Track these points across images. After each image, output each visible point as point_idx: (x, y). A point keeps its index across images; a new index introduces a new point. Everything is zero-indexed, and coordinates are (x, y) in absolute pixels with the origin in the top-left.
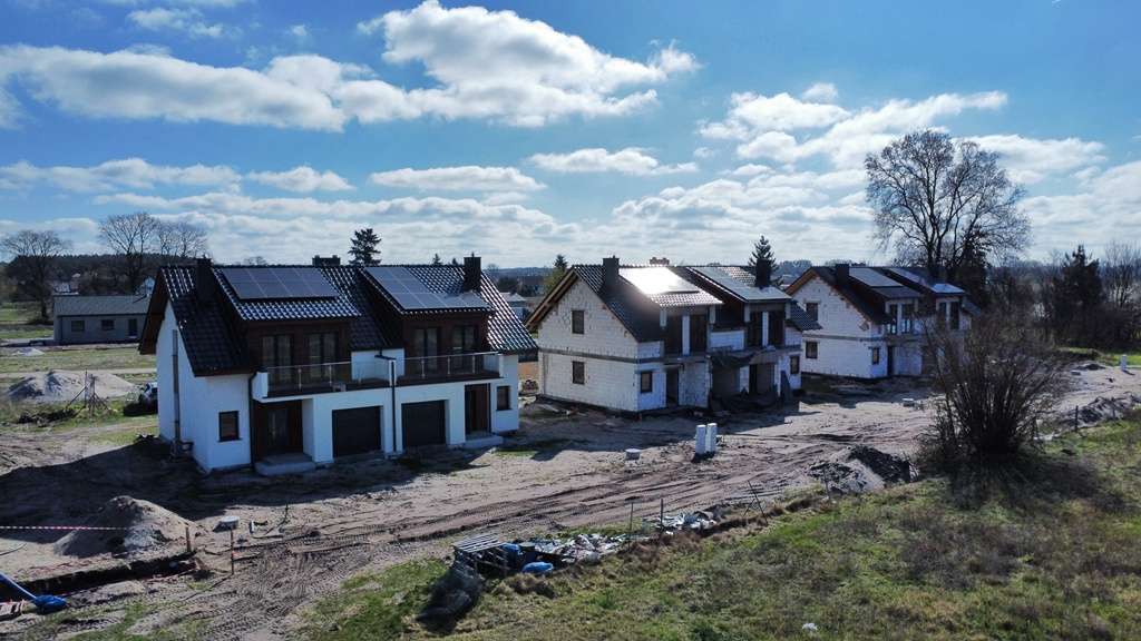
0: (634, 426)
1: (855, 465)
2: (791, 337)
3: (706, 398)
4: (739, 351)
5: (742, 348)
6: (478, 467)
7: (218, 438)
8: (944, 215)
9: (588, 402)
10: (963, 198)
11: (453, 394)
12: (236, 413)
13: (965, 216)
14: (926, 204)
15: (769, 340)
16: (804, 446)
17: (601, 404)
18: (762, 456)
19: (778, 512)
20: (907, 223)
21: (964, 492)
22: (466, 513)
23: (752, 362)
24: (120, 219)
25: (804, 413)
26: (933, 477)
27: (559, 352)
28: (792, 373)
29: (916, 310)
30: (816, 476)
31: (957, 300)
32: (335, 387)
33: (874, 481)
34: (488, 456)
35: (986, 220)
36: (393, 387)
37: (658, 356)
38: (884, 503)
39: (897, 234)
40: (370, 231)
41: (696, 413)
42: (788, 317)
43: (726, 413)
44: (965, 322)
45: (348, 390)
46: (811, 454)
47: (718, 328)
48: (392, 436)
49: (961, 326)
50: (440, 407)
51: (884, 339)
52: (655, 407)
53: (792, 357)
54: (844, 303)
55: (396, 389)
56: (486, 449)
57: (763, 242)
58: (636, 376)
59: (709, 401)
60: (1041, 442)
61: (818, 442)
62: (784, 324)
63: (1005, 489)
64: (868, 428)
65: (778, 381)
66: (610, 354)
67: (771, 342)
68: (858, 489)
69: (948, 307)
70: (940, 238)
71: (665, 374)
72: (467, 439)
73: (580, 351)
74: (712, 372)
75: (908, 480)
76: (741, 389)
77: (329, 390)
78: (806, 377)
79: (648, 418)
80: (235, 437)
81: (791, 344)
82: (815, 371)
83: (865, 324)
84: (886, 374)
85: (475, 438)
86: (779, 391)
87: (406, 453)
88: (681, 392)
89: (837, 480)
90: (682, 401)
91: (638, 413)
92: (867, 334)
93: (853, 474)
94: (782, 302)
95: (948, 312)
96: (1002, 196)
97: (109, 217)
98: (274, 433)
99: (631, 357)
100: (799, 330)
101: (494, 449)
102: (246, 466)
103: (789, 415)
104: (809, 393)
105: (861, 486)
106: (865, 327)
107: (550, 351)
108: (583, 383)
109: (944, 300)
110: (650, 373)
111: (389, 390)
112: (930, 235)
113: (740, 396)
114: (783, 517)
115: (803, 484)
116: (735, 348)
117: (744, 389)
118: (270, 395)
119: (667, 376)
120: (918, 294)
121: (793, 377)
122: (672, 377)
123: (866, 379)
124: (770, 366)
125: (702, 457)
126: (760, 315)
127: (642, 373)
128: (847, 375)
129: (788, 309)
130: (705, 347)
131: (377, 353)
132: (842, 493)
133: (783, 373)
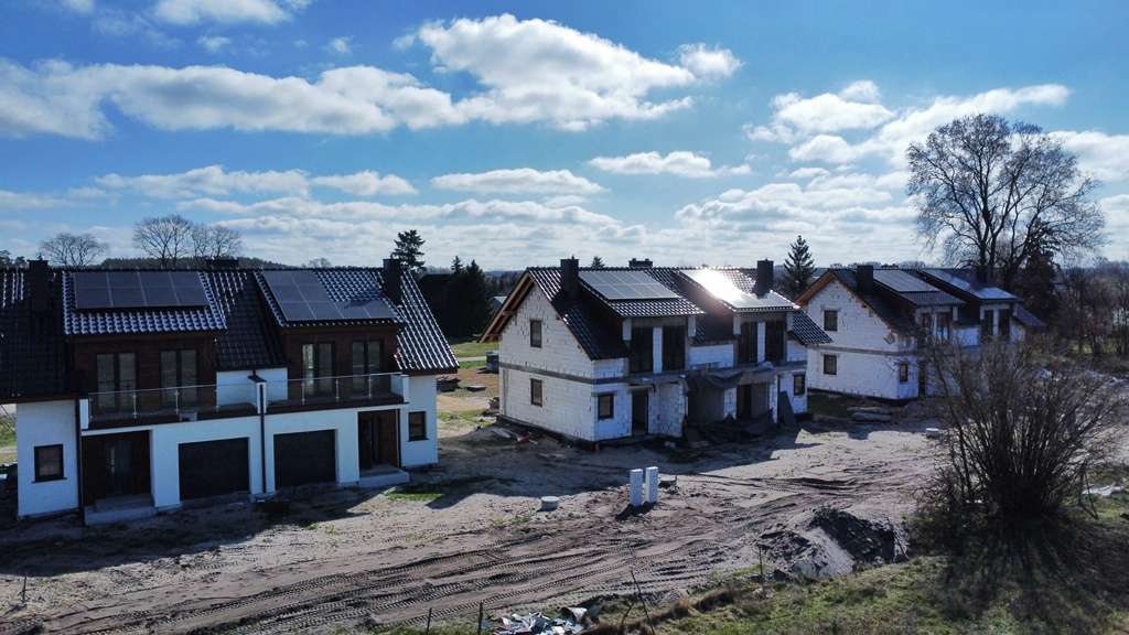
0: (587, 459)
1: (816, 536)
2: (793, 351)
3: (680, 427)
4: (725, 369)
5: (730, 365)
6: (358, 515)
7: (33, 478)
8: (1000, 210)
9: (546, 426)
10: (1022, 192)
11: (344, 423)
12: (60, 447)
13: (1027, 211)
14: (980, 199)
15: (766, 356)
16: (774, 495)
17: (558, 430)
18: (711, 510)
19: (681, 612)
20: (957, 219)
21: (963, 585)
22: (276, 591)
23: (742, 381)
24: (156, 221)
25: (801, 446)
26: (926, 554)
27: (518, 368)
28: (795, 394)
29: (955, 319)
30: (765, 548)
31: (1007, 307)
32: (181, 416)
33: (838, 559)
34: (381, 498)
35: (1052, 216)
36: (262, 415)
37: (621, 375)
38: (840, 601)
39: (946, 232)
40: (414, 232)
41: (667, 444)
42: (790, 328)
43: (705, 443)
44: (1017, 333)
45: (199, 419)
46: (778, 509)
47: (698, 342)
48: (262, 474)
49: (1013, 339)
50: (329, 437)
51: (914, 353)
52: (618, 436)
53: (795, 376)
54: (867, 311)
55: (266, 417)
56: (381, 489)
57: (800, 242)
58: (593, 399)
59: (683, 428)
60: (1093, 499)
61: (796, 490)
62: (785, 336)
63: (1026, 581)
64: (870, 470)
65: (773, 404)
66: (567, 372)
67: (768, 356)
68: (811, 574)
69: (996, 315)
70: (994, 236)
71: (630, 396)
72: (361, 476)
73: (538, 367)
74: (686, 394)
75: (889, 557)
76: (726, 415)
77: (174, 419)
78: (817, 396)
79: (607, 449)
80: (60, 476)
81: (795, 359)
82: (834, 389)
83: (891, 336)
84: (916, 394)
85: (375, 474)
86: (775, 416)
87: (278, 495)
88: (652, 418)
89: (788, 556)
90: (652, 428)
91: (595, 443)
92: (893, 348)
93: (809, 551)
94: (784, 312)
95: (996, 322)
96: (1071, 189)
97: (145, 219)
98: (113, 469)
99: (588, 376)
100: (803, 344)
101: (393, 489)
102: (72, 511)
103: (777, 448)
104: (817, 417)
105: (818, 568)
106: (890, 340)
107: (510, 366)
108: (541, 405)
109: (989, 308)
110: (611, 395)
111: (256, 420)
112: (983, 233)
113: (724, 422)
114: (685, 620)
115: (743, 560)
116: (721, 366)
117: (730, 416)
118: (92, 426)
119: (633, 399)
120: (958, 300)
121: (796, 398)
122: (640, 402)
123: (892, 400)
124: (764, 386)
125: (636, 511)
126: (755, 325)
127: (601, 396)
128: (870, 394)
129: (790, 321)
130: (683, 366)
131: (250, 373)
132: (788, 580)
133: (783, 396)
